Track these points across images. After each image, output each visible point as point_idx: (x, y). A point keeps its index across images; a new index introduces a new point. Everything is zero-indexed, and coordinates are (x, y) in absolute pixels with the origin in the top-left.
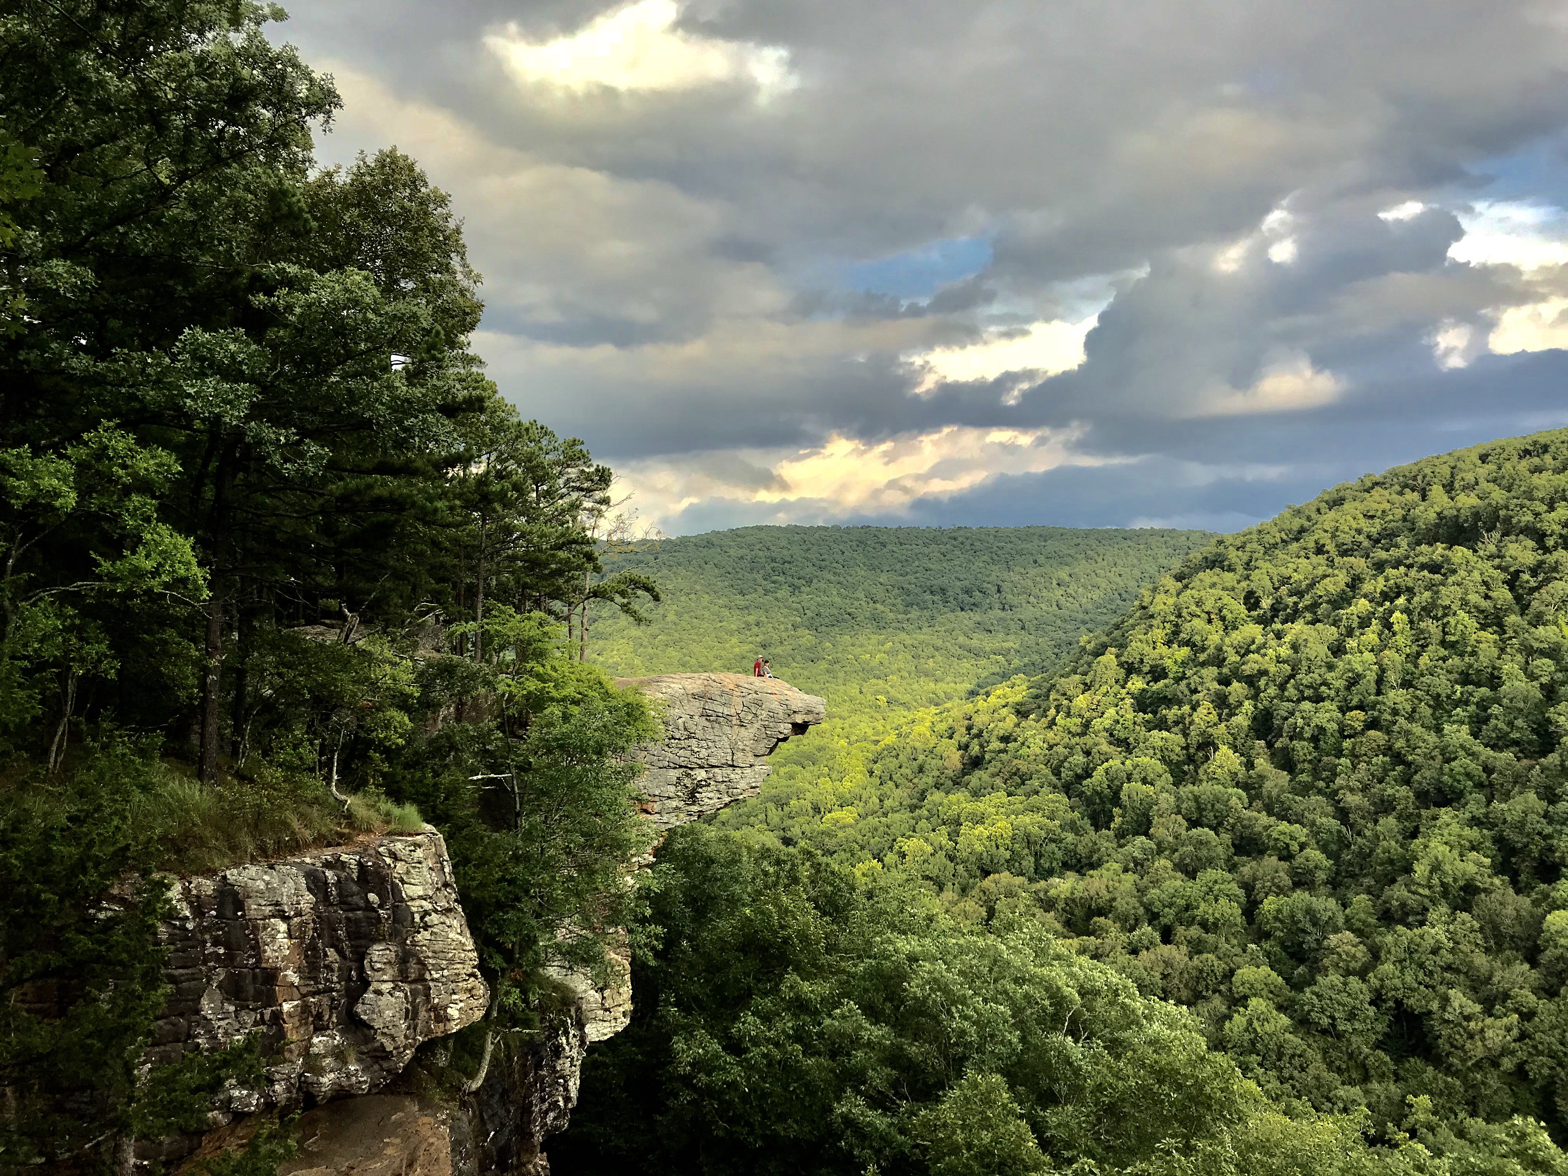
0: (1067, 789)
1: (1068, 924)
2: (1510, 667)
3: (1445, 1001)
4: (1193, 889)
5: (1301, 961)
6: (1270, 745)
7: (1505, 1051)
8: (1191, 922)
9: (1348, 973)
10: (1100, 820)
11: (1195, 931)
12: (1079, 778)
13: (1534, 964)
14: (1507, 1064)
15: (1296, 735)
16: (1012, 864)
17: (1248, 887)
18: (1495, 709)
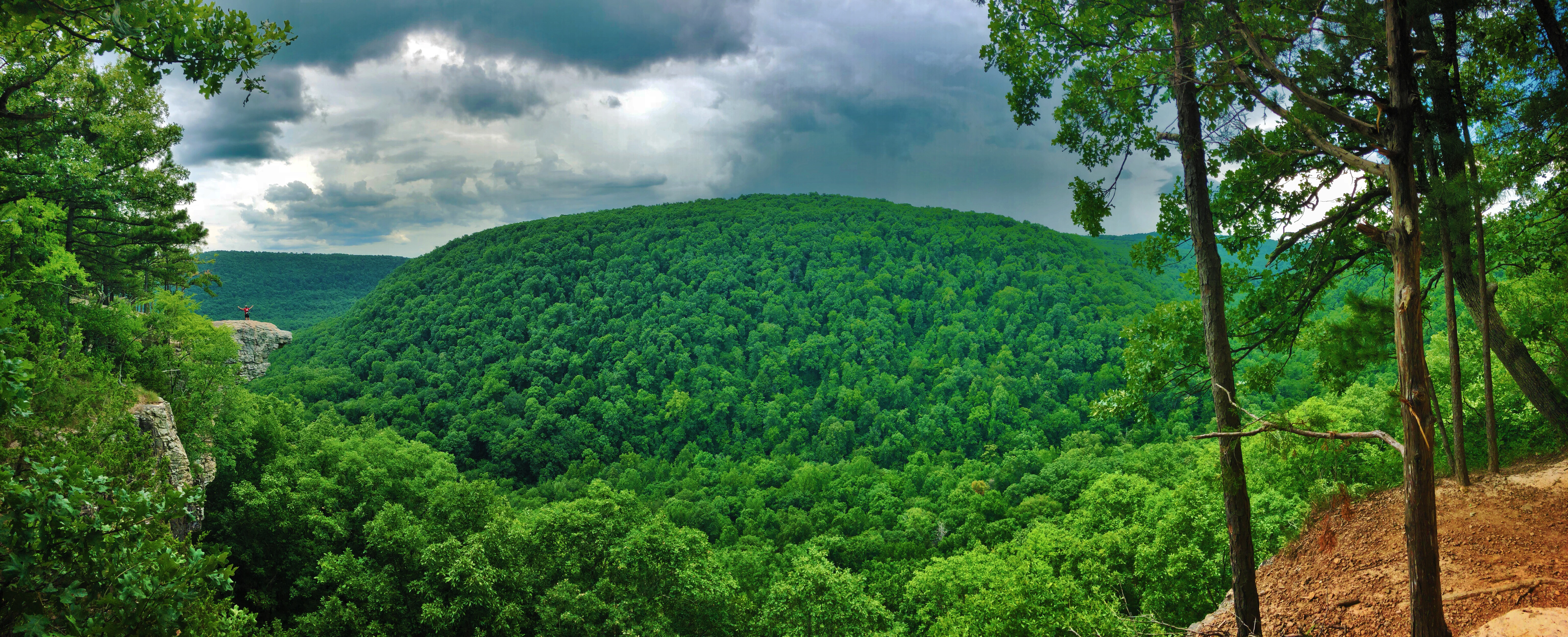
0: (350, 364)
1: (350, 420)
2: (515, 309)
3: (494, 436)
4: (400, 402)
5: (442, 427)
6: (430, 343)
7: (513, 451)
8: (399, 416)
9: (459, 430)
10: (363, 376)
11: (400, 420)
12: (355, 359)
13: (523, 418)
14: (514, 456)
15: (439, 339)
16: (327, 396)
17: (421, 400)
18: (510, 326)
